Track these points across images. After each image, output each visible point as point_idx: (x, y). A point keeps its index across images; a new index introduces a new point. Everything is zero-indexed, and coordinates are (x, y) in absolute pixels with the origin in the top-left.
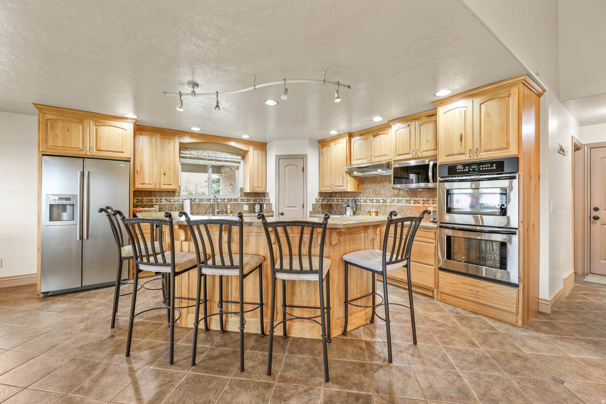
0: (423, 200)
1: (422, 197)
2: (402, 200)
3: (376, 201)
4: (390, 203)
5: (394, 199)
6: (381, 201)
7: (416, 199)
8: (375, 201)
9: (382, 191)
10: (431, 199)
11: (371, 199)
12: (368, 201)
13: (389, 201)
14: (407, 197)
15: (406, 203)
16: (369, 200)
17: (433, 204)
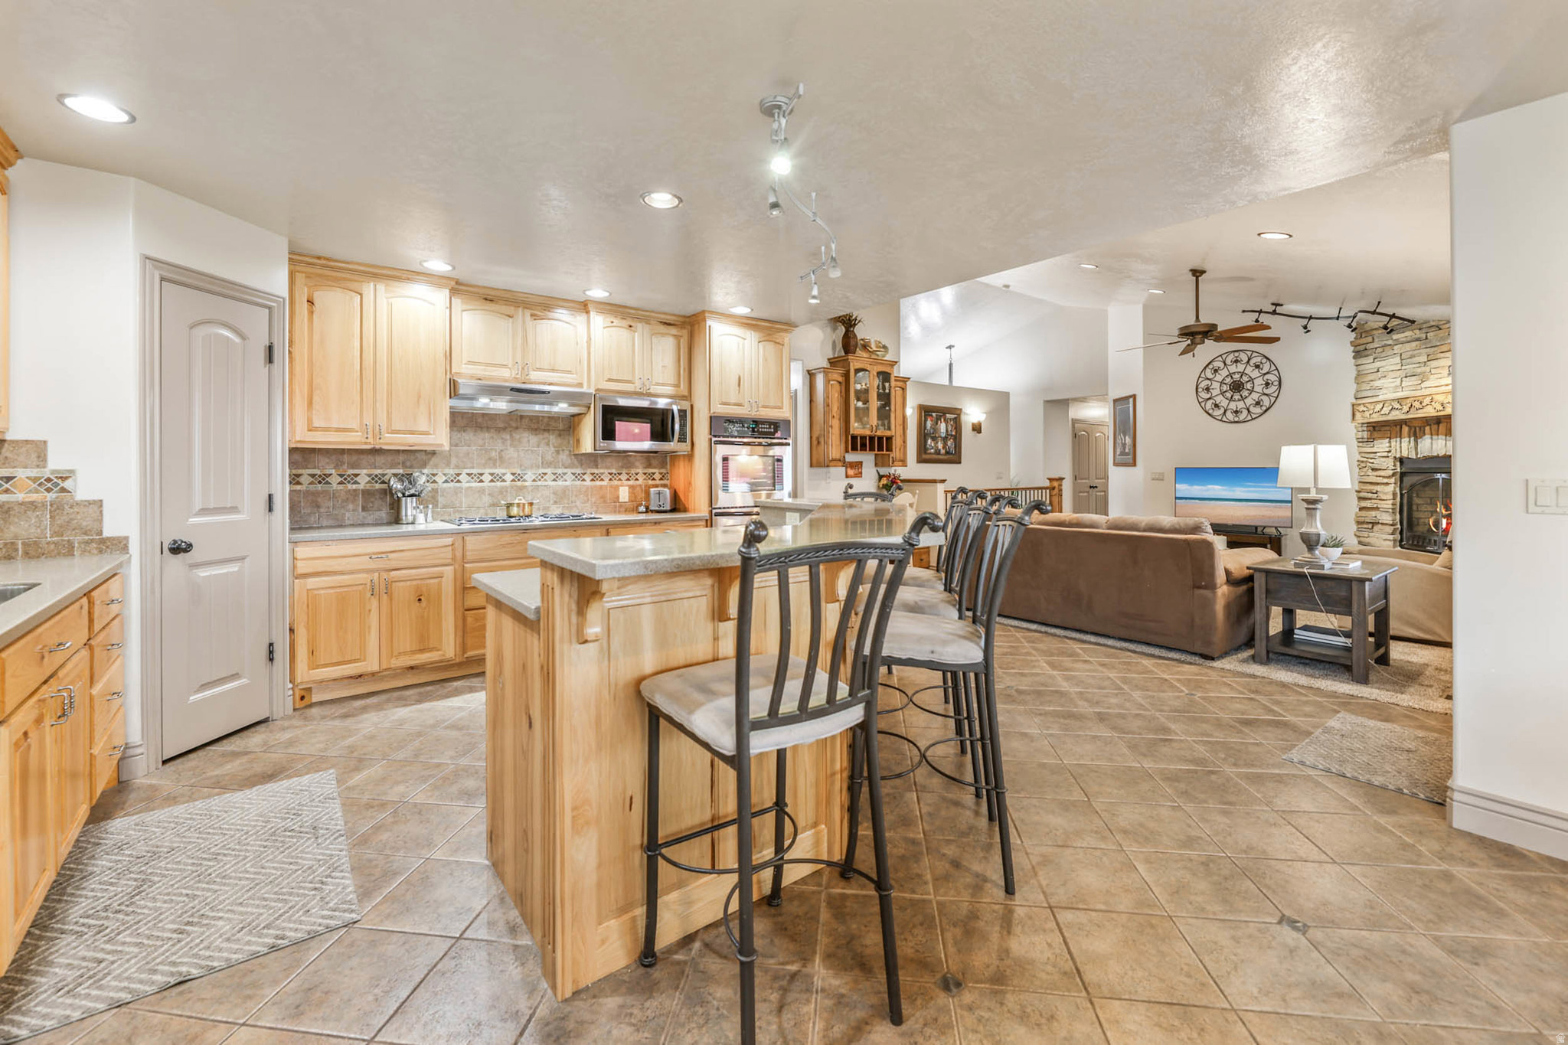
0: (611, 474)
1: (607, 468)
2: (565, 474)
3: (490, 478)
4: (534, 480)
5: (545, 471)
6: (509, 477)
7: (596, 471)
8: (487, 478)
9: (511, 453)
10: (624, 471)
11: (474, 471)
12: (463, 477)
13: (530, 476)
14: (577, 467)
15: (574, 480)
16: (469, 475)
17: (628, 479)
